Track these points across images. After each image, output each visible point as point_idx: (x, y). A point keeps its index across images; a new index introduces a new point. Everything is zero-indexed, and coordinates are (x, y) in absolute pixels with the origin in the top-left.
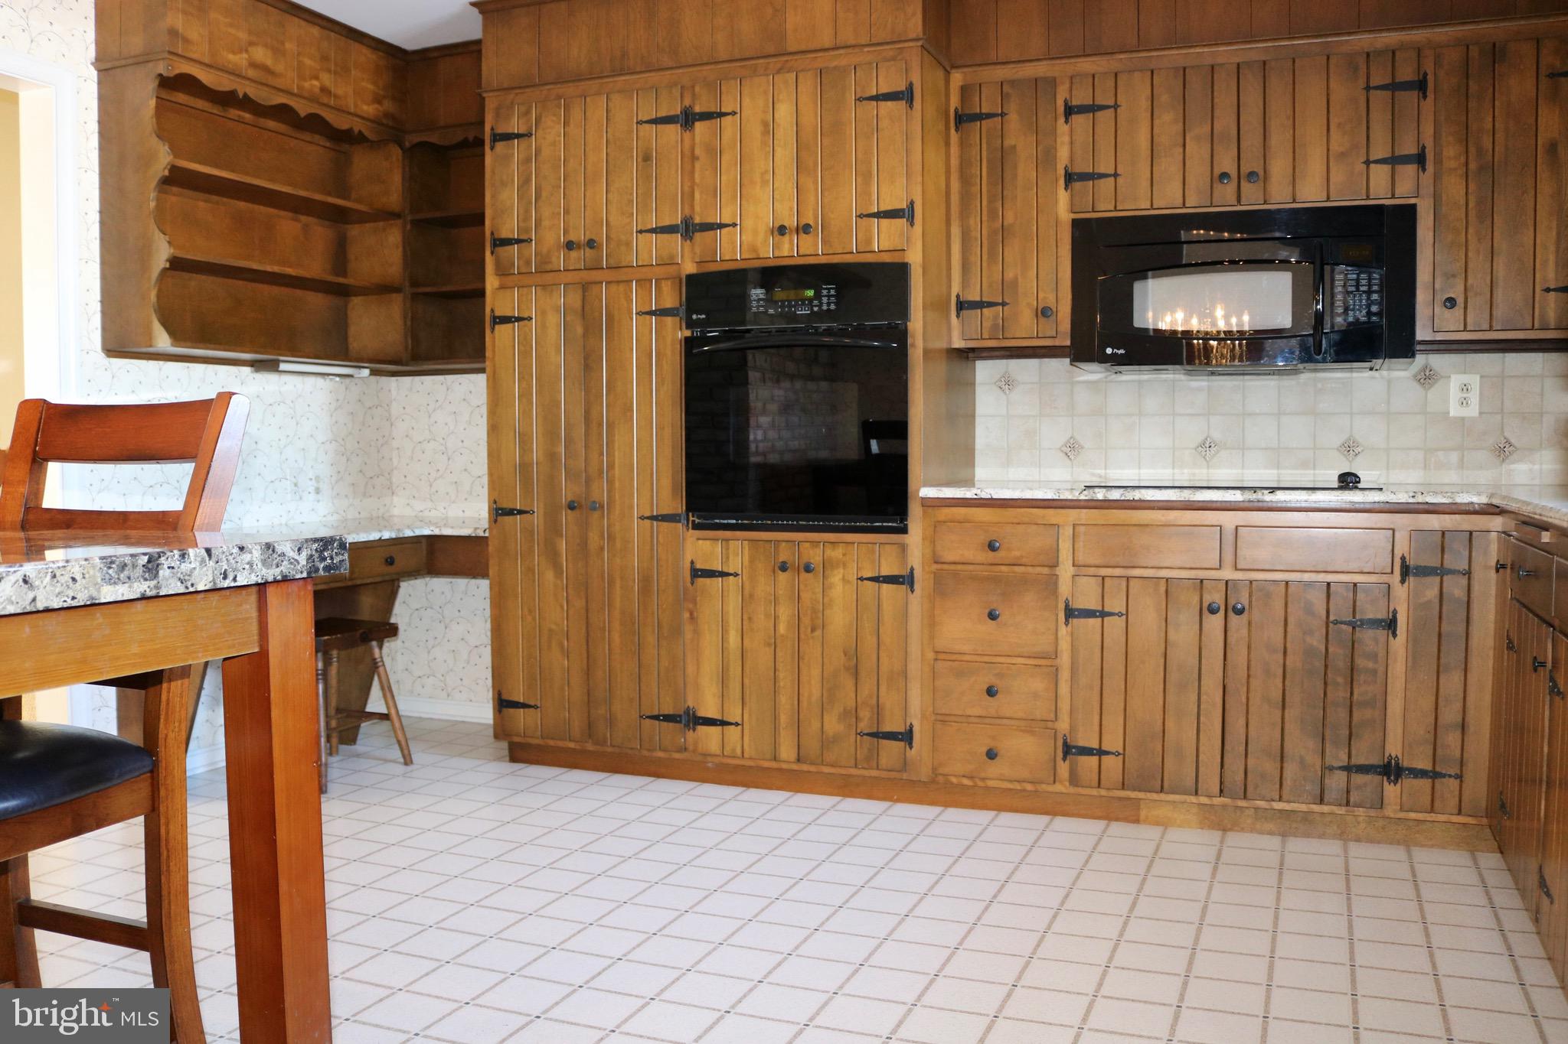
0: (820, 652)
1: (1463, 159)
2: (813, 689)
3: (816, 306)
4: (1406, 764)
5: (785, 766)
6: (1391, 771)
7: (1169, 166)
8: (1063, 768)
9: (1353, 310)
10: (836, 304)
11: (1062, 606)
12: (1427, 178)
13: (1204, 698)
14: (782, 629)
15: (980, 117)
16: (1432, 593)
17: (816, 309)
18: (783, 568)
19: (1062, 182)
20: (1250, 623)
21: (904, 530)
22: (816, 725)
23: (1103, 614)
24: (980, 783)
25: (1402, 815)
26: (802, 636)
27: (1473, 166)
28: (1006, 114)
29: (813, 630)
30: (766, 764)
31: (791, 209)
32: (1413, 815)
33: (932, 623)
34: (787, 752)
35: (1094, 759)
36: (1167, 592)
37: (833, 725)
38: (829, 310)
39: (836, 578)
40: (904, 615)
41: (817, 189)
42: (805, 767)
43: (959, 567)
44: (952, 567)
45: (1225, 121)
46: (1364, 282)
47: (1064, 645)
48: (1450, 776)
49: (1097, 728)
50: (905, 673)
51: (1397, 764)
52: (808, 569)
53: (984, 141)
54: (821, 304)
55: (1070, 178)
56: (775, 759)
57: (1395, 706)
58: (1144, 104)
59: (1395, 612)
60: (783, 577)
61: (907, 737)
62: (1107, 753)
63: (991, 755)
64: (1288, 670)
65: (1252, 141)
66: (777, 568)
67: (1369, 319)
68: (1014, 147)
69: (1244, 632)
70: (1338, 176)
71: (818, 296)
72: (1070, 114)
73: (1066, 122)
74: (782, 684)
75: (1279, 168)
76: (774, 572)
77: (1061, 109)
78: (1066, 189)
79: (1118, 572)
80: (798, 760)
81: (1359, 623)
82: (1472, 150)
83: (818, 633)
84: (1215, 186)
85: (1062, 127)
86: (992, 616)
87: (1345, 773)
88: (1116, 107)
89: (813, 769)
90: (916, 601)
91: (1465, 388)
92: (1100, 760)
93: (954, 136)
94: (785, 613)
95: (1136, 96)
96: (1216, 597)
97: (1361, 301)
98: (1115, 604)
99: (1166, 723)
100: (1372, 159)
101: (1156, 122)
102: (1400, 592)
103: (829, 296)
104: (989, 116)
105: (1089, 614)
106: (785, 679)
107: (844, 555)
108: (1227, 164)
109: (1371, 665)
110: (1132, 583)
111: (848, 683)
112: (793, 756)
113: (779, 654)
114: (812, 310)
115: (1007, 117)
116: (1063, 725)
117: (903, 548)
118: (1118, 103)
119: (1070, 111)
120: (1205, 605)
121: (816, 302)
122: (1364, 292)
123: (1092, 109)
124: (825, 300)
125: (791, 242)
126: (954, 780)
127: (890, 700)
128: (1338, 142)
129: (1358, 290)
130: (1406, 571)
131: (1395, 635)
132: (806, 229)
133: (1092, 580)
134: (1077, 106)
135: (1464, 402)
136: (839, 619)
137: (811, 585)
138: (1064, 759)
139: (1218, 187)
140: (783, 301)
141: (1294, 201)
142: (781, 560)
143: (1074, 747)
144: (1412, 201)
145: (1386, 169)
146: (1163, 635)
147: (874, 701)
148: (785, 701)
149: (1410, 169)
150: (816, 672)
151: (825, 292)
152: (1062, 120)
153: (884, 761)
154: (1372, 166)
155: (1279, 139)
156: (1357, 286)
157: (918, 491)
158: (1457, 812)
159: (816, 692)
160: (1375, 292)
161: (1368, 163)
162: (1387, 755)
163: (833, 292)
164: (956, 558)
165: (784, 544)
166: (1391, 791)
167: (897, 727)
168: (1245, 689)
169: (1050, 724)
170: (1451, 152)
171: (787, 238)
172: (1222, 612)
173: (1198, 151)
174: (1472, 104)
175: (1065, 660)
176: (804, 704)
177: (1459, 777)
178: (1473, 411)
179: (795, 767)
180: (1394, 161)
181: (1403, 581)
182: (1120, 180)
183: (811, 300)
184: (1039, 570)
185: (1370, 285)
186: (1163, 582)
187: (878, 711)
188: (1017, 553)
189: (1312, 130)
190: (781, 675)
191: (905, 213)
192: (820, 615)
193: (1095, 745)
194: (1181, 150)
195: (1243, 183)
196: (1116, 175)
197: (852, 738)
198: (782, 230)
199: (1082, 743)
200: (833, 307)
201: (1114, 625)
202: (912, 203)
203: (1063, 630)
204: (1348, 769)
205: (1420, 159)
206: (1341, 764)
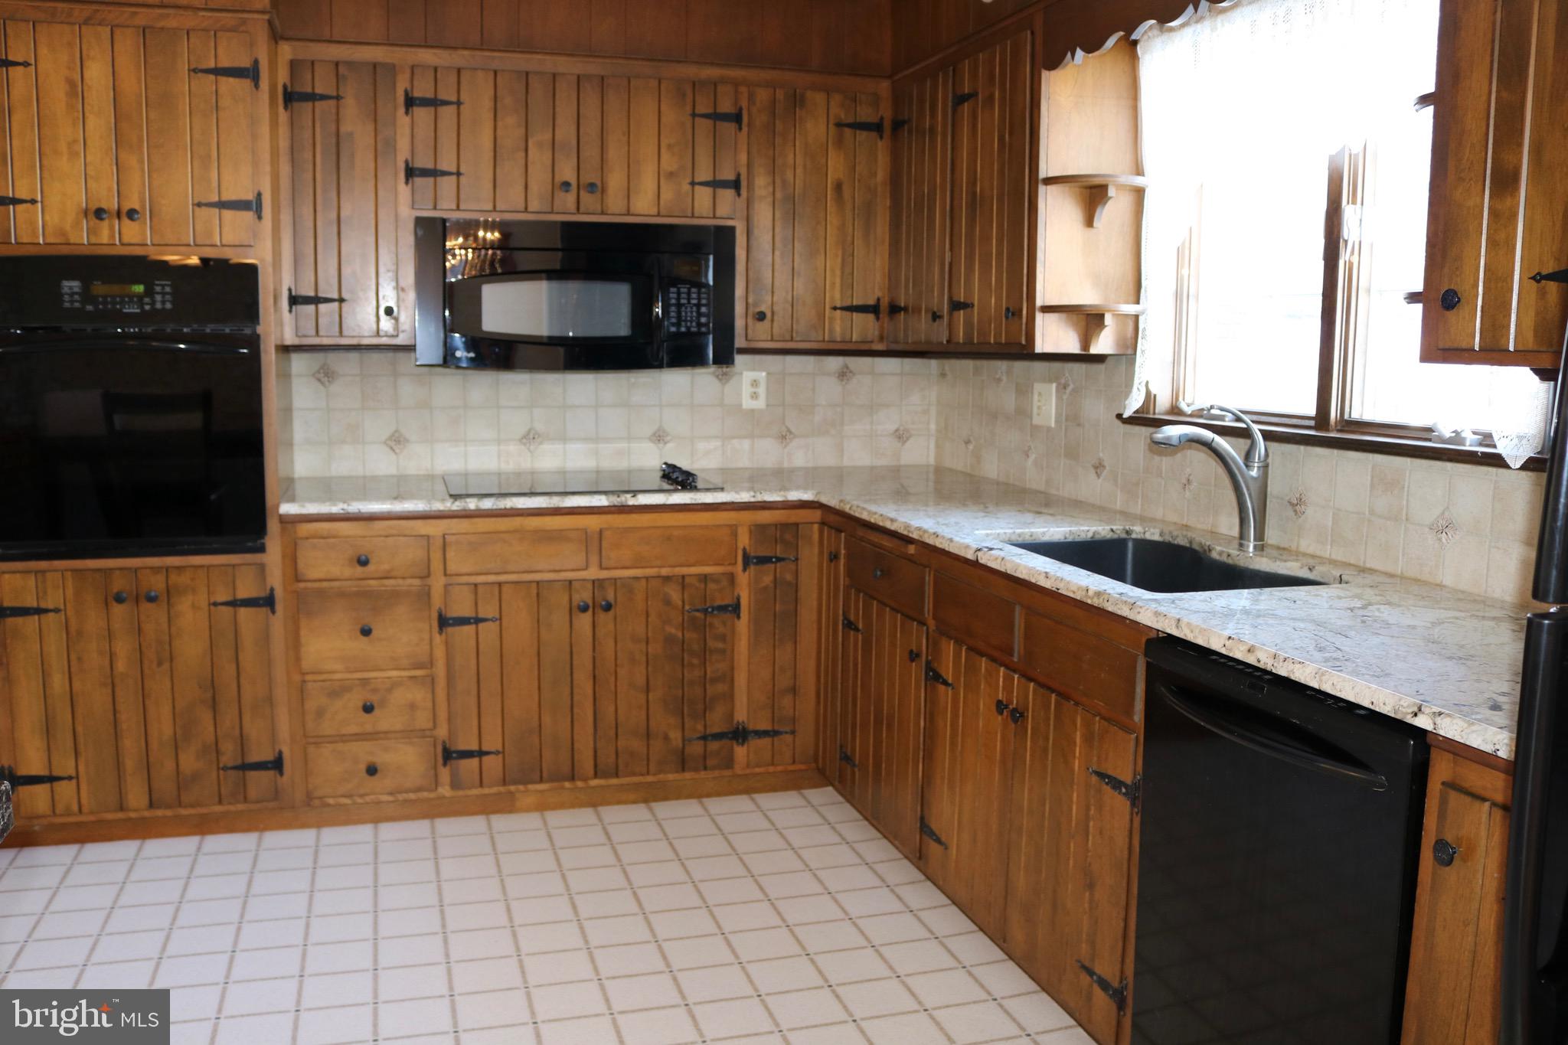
0: (169, 686)
1: (771, 189)
2: (163, 726)
3: (147, 304)
4: (751, 727)
5: (133, 815)
6: (740, 734)
7: (511, 170)
8: (445, 774)
9: (686, 321)
10: (172, 302)
11: (435, 615)
12: (741, 202)
13: (576, 691)
14: (121, 666)
15: (312, 97)
16: (767, 580)
17: (147, 307)
18: (119, 599)
19: (402, 175)
20: (615, 618)
21: (262, 549)
22: (169, 765)
23: (478, 621)
24: (359, 800)
25: (748, 771)
26: (146, 671)
27: (779, 195)
28: (342, 98)
29: (160, 664)
30: (110, 816)
31: (110, 189)
32: (757, 770)
33: (295, 644)
34: (137, 796)
35: (475, 761)
36: (538, 594)
37: (189, 761)
38: (164, 309)
39: (183, 605)
40: (265, 638)
41: (143, 170)
42: (159, 813)
43: (325, 584)
44: (317, 585)
45: (566, 131)
46: (694, 296)
47: (440, 653)
48: (786, 733)
49: (475, 730)
50: (270, 700)
51: (744, 728)
52: (151, 599)
53: (318, 125)
54: (153, 303)
55: (411, 173)
56: (122, 809)
57: (741, 679)
58: (487, 103)
59: (738, 599)
60: (118, 610)
61: (277, 764)
62: (487, 753)
63: (372, 770)
64: (650, 657)
65: (591, 152)
66: (110, 599)
67: (699, 329)
68: (351, 134)
69: (611, 626)
70: (667, 195)
71: (149, 292)
72: (412, 106)
73: (407, 113)
74: (124, 726)
75: (615, 181)
76: (107, 604)
77: (401, 99)
78: (407, 183)
79: (492, 578)
80: (151, 805)
81: (710, 610)
82: (778, 181)
83: (166, 666)
84: (556, 193)
85: (403, 120)
86: (366, 632)
87: (702, 742)
88: (459, 103)
89: (169, 813)
90: (278, 623)
91: (755, 383)
92: (481, 762)
93: (283, 116)
94: (123, 648)
95: (478, 96)
96: (584, 595)
97: (692, 312)
98: (488, 610)
99: (542, 718)
100: (696, 180)
101: (500, 124)
102: (743, 579)
103: (163, 294)
104: (324, 97)
105: (463, 621)
106: (129, 718)
107: (193, 579)
108: (568, 173)
109: (720, 645)
110: (505, 589)
111: (206, 716)
112: (144, 801)
113: (119, 693)
114: (142, 308)
115: (343, 101)
116: (442, 732)
117: (262, 568)
118: (462, 100)
119: (410, 102)
120: (575, 604)
121: (147, 300)
122: (695, 305)
123: (434, 103)
124: (158, 298)
125: (112, 228)
126: (331, 801)
127: (254, 729)
128: (669, 162)
129: (689, 303)
130: (747, 561)
131: (739, 617)
132: (132, 214)
133: (465, 588)
134: (418, 98)
135: (755, 396)
136: (191, 649)
137: (154, 616)
138: (445, 764)
139: (560, 195)
140: (105, 297)
141: (628, 214)
142: (115, 591)
143: (455, 752)
144: (730, 223)
145: (708, 190)
146: (536, 635)
147: (237, 732)
148: (130, 744)
149: (728, 194)
150: (166, 711)
151: (158, 289)
152: (402, 110)
153: (253, 792)
154: (697, 187)
155: (614, 153)
156: (689, 299)
157: (277, 507)
158: (791, 761)
159: (167, 731)
160: (704, 305)
161: (693, 184)
162: (735, 722)
163: (168, 289)
164: (321, 575)
165: (118, 572)
166: (740, 752)
167: (267, 755)
168: (613, 679)
169: (428, 733)
170: (761, 182)
171: (105, 224)
172: (591, 610)
173: (539, 158)
174: (778, 140)
175: (440, 670)
176: (154, 745)
177: (793, 732)
178: (760, 404)
179: (147, 814)
180: (715, 184)
181: (745, 570)
182: (462, 178)
183: (140, 297)
184: (409, 581)
185: (699, 299)
186: (534, 585)
187: (242, 741)
188: (386, 567)
189: (646, 148)
190: (123, 717)
191: (254, 206)
192: (167, 647)
193: (474, 747)
194: (523, 154)
195: (582, 193)
196: (458, 174)
197: (214, 774)
198: (99, 213)
199: (462, 746)
200: (168, 306)
201: (488, 630)
202: (259, 195)
203: (438, 639)
204: (704, 738)
205: (736, 185)
206: (699, 735)
